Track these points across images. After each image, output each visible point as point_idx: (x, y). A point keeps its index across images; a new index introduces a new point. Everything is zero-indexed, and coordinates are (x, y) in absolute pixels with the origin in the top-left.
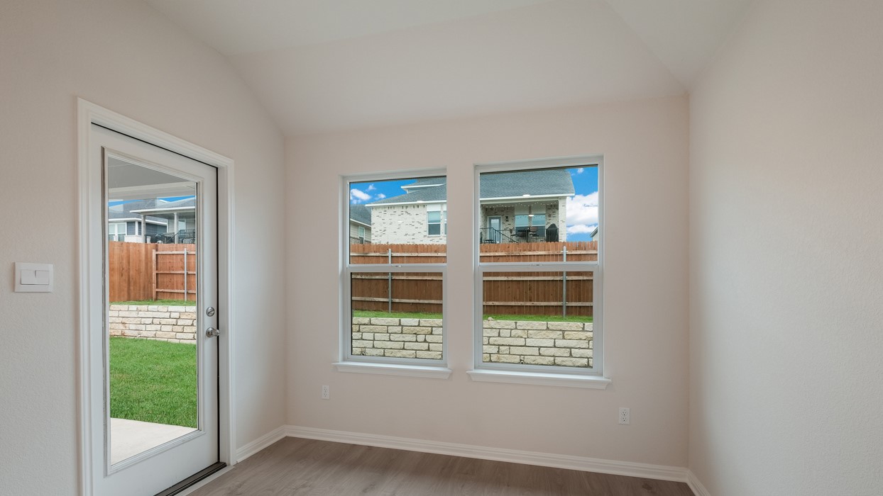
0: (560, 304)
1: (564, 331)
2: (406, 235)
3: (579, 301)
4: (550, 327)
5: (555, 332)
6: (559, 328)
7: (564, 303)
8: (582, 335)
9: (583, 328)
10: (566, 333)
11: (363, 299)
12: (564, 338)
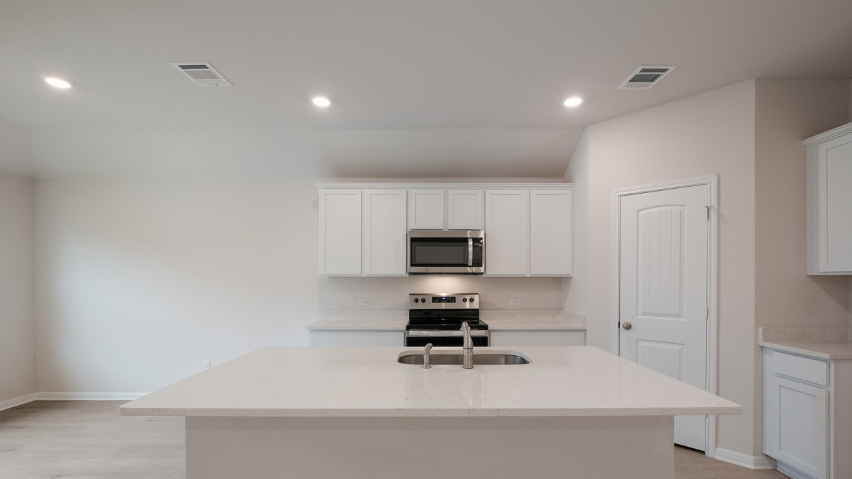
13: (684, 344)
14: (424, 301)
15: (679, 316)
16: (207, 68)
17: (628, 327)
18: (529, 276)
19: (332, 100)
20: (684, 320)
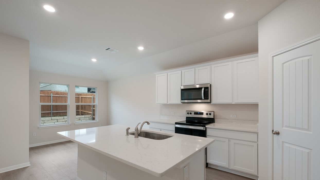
0: (50, 112)
3: (57, 111)
4: (53, 119)
6: (56, 119)
7: (52, 112)
8: (64, 120)
9: (64, 118)
10: (58, 120)
12: (57, 122)
13: (311, 149)
14: (191, 113)
15: (308, 130)
16: (110, 49)
17: (278, 133)
18: (234, 103)
19: (144, 47)
20: (311, 133)
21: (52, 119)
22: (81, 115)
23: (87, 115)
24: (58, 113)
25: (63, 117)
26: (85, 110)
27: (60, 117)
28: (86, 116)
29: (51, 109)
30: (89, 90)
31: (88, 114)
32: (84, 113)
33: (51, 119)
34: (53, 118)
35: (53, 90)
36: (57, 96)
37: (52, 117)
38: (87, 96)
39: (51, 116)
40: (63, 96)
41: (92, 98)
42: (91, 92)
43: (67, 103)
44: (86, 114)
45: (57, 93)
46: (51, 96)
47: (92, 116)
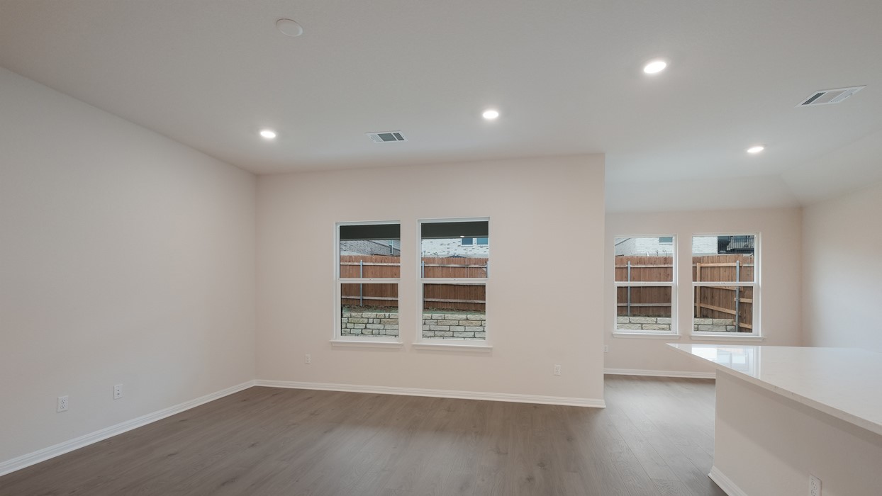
0: (625, 305)
1: (642, 324)
2: (442, 244)
3: (640, 302)
4: (632, 322)
5: (636, 325)
6: (638, 321)
9: (656, 322)
11: (464, 301)
12: (642, 329)
16: (822, 94)
21: (630, 322)
22: (701, 317)
23: (719, 318)
24: (642, 309)
25: (654, 319)
26: (712, 304)
27: (648, 318)
28: (716, 321)
29: (627, 299)
30: (723, 245)
31: (722, 315)
32: (710, 312)
33: (628, 322)
34: (634, 319)
35: (628, 254)
36: (639, 266)
37: (630, 316)
38: (719, 262)
39: (627, 315)
40: (655, 266)
41: (738, 268)
42: (728, 252)
43: (672, 281)
44: (717, 314)
45: (640, 260)
46: (627, 268)
47: (735, 324)
